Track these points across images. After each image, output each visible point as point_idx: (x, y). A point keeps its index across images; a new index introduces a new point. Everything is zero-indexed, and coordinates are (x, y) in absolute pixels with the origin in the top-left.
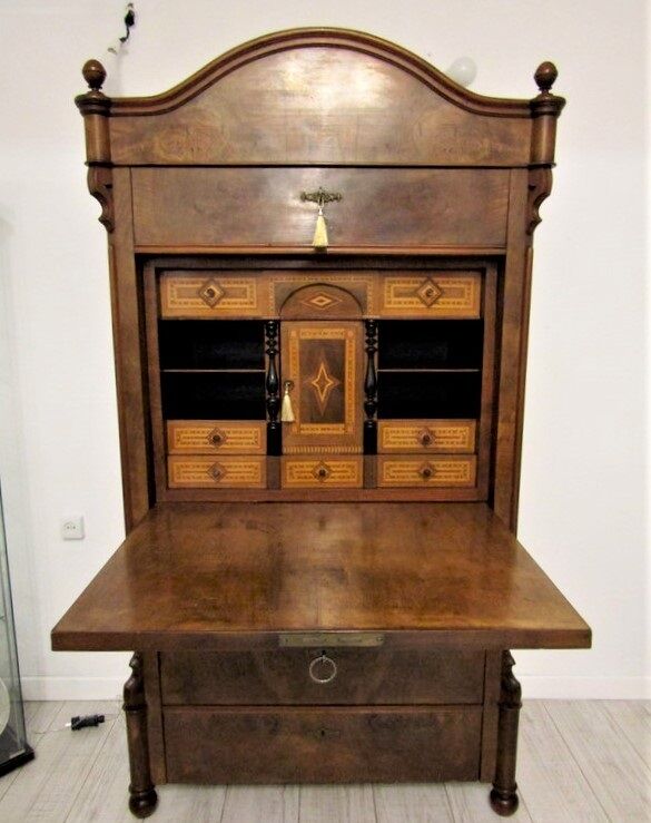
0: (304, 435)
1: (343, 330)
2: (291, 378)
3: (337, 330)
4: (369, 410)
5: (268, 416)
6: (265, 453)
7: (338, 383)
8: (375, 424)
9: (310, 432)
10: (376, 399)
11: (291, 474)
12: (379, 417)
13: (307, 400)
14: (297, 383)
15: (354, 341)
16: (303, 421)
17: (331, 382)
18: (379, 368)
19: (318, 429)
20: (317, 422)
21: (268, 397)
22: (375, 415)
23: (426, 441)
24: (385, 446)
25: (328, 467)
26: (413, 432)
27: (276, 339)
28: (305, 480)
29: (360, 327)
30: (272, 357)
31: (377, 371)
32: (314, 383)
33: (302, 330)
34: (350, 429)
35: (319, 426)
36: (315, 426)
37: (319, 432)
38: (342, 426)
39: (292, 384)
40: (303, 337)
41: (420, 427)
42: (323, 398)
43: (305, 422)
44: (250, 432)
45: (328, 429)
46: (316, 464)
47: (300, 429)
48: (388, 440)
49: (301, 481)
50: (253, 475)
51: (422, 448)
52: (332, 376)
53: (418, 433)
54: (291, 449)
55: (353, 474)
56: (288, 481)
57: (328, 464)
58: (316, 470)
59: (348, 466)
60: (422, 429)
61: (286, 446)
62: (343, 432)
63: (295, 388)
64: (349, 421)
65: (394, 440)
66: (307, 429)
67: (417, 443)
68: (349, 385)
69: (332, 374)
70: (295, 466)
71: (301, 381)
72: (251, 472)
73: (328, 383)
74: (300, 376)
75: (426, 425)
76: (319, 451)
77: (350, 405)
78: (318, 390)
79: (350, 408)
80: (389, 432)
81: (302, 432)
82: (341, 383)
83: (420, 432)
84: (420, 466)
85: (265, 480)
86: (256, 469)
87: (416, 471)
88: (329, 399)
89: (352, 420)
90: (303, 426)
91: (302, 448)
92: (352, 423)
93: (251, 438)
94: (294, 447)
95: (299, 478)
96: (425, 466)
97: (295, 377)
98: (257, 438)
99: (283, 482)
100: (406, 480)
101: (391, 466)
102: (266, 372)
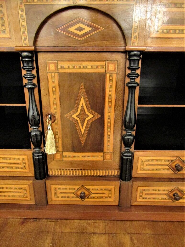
0: (66, 161)
1: (103, 63)
2: (52, 112)
3: (98, 63)
5: (33, 146)
6: (32, 174)
7: (98, 116)
9: (70, 159)
10: (134, 133)
11: (56, 194)
12: (136, 148)
13: (68, 130)
14: (58, 116)
15: (114, 76)
16: (65, 149)
17: (91, 116)
18: (139, 103)
19: (79, 156)
20: (80, 151)
21: (30, 129)
22: (133, 146)
23: (177, 168)
24: (140, 172)
25: (88, 190)
26: (166, 161)
27: (34, 72)
28: (68, 199)
30: (31, 90)
32: (74, 116)
33: (61, 63)
34: (108, 157)
35: (80, 154)
36: (76, 154)
37: (81, 159)
38: (102, 154)
39: (53, 117)
40: (61, 71)
41: (173, 157)
42: (83, 130)
43: (68, 151)
44: (19, 159)
45: (88, 157)
46: (77, 187)
47: (63, 156)
48: (142, 167)
49: (64, 199)
50: (22, 194)
51: (173, 174)
52: (92, 110)
53: (170, 161)
54: (55, 172)
55: (110, 195)
56: (53, 199)
57: (87, 187)
58: (77, 192)
59: (105, 189)
60: (175, 158)
61: (51, 169)
62: (102, 159)
63: (56, 121)
64: (107, 150)
65: (148, 167)
66: (69, 156)
67: (168, 170)
68: (108, 119)
69: (92, 108)
70: (60, 189)
71: (62, 114)
72: (20, 192)
73: (88, 116)
74: (61, 110)
75: (179, 155)
76: (80, 174)
77: (108, 137)
78: (78, 123)
79: (109, 140)
80: (144, 160)
81: (65, 159)
82: (100, 116)
83: (172, 161)
84: (170, 190)
85: (33, 198)
86: (25, 190)
87: (166, 194)
88: (89, 131)
89: (109, 150)
90: (65, 154)
91: (65, 171)
92: (110, 152)
93: (20, 164)
94: (59, 170)
95: (63, 197)
96: (174, 191)
97: (55, 111)
98: (24, 163)
99: (49, 200)
100: (156, 200)
101: (144, 190)
102: (25, 107)
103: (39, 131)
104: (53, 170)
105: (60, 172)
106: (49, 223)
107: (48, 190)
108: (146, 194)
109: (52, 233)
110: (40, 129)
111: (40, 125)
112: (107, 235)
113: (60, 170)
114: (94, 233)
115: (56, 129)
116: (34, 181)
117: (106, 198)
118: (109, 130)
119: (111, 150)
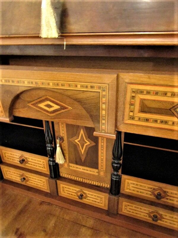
0: (71, 170)
2: (62, 135)
6: (48, 173)
7: (94, 144)
8: (120, 178)
9: (75, 169)
10: (121, 162)
11: (63, 190)
12: (123, 173)
13: (72, 150)
14: (65, 138)
16: (71, 162)
17: (88, 143)
18: (125, 141)
20: (80, 165)
22: (120, 171)
23: (159, 196)
24: (128, 191)
26: (149, 188)
28: (72, 196)
31: (123, 143)
32: (76, 141)
34: (102, 174)
35: (82, 167)
36: (78, 166)
37: (81, 170)
38: (97, 170)
39: (62, 139)
41: (156, 186)
42: (83, 151)
44: (40, 161)
45: (87, 170)
46: (78, 190)
47: (69, 166)
48: (128, 187)
49: (68, 195)
50: (42, 185)
51: (155, 199)
52: (88, 139)
53: (153, 189)
54: (64, 175)
55: (101, 202)
56: (62, 193)
57: (85, 192)
58: (78, 193)
59: (98, 197)
60: (157, 188)
61: (62, 173)
62: (97, 174)
63: (64, 142)
64: (101, 168)
65: (133, 189)
66: (74, 167)
67: (151, 195)
68: (101, 147)
69: (89, 138)
70: (66, 188)
71: (68, 138)
72: (41, 183)
73: (86, 143)
74: (67, 135)
75: (161, 186)
76: (82, 181)
77: (102, 160)
78: (79, 146)
79: (102, 162)
80: (130, 183)
81: (70, 168)
82: (95, 144)
83: (154, 189)
84: (150, 211)
85: (49, 188)
86: (44, 182)
87: (147, 213)
88: (87, 153)
89: (103, 169)
90: (71, 164)
91: (71, 176)
92: (103, 170)
93: (41, 164)
94: (67, 174)
95: (68, 193)
96: (154, 213)
97: (63, 135)
98: (44, 165)
99: (59, 193)
100: (139, 216)
101: (128, 205)
102: (43, 130)
103: (53, 147)
104: (63, 173)
105: (67, 176)
106: (57, 209)
107: (58, 186)
108: (130, 209)
109: (56, 217)
110: (53, 145)
111: (53, 143)
112: (93, 230)
113: (68, 174)
114: (84, 226)
115: (64, 147)
116: (49, 178)
117: (98, 202)
118: (102, 155)
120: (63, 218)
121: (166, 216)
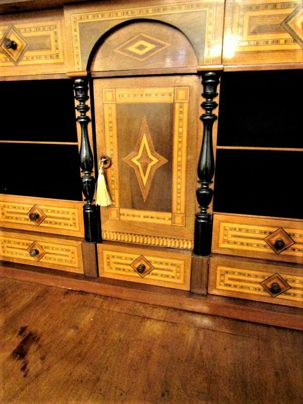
0: (124, 222)
1: (171, 90)
2: (108, 153)
3: (164, 90)
4: (203, 200)
5: (84, 198)
6: (82, 235)
7: (165, 161)
8: (209, 219)
9: (130, 218)
10: (212, 186)
11: (109, 263)
12: (216, 209)
13: (126, 179)
15: (186, 107)
16: (123, 205)
17: (155, 161)
18: (218, 144)
19: (141, 216)
20: (140, 209)
21: (82, 175)
22: (211, 206)
23: (279, 246)
25: (148, 262)
26: (261, 232)
27: (88, 103)
28: (124, 273)
29: (194, 82)
30: (84, 125)
31: (216, 147)
32: (134, 160)
33: (119, 92)
34: (178, 220)
35: (142, 213)
36: (136, 212)
37: (142, 219)
38: (169, 215)
39: (108, 161)
40: (119, 101)
41: (272, 227)
42: (145, 180)
43: (126, 207)
44: (68, 213)
45: (152, 217)
46: (136, 257)
47: (120, 214)
48: (225, 238)
49: (118, 272)
50: (69, 259)
51: (272, 254)
52: (156, 153)
53: (268, 234)
54: (110, 235)
55: (178, 274)
56: (106, 270)
57: (148, 258)
58: (135, 264)
59: (172, 265)
60: (275, 229)
61: (105, 231)
62: (169, 222)
63: (112, 166)
64: (177, 210)
65: (234, 239)
66: (128, 215)
67: (265, 246)
68: (178, 166)
69: (156, 151)
70: (113, 257)
71: (119, 157)
72: (67, 256)
73: (151, 160)
74: (118, 151)
75: (281, 225)
76: (142, 242)
77: (179, 191)
78: (139, 169)
79: (179, 195)
80: (227, 228)
81: (122, 218)
82: (167, 161)
83: (271, 233)
84: (266, 278)
85: (82, 265)
86: (73, 253)
87: (260, 283)
88: (153, 182)
89: (180, 210)
90: (123, 211)
91: (123, 236)
92: (180, 213)
93: (69, 219)
94: (114, 233)
95: (117, 269)
96: (273, 279)
97: (112, 152)
98: (74, 219)
99: (100, 271)
100: (246, 291)
101: (227, 272)
102: (77, 146)
103: (92, 178)
104: (107, 232)
105: (115, 235)
107: (99, 256)
108: (230, 279)
109: (96, 309)
110: (93, 175)
111: (93, 170)
112: (165, 323)
113: (116, 232)
114: (148, 318)
115: (112, 176)
116: (83, 242)
117: (173, 277)
118: (179, 181)
119: (183, 211)
120: (109, 310)
121: (294, 281)
